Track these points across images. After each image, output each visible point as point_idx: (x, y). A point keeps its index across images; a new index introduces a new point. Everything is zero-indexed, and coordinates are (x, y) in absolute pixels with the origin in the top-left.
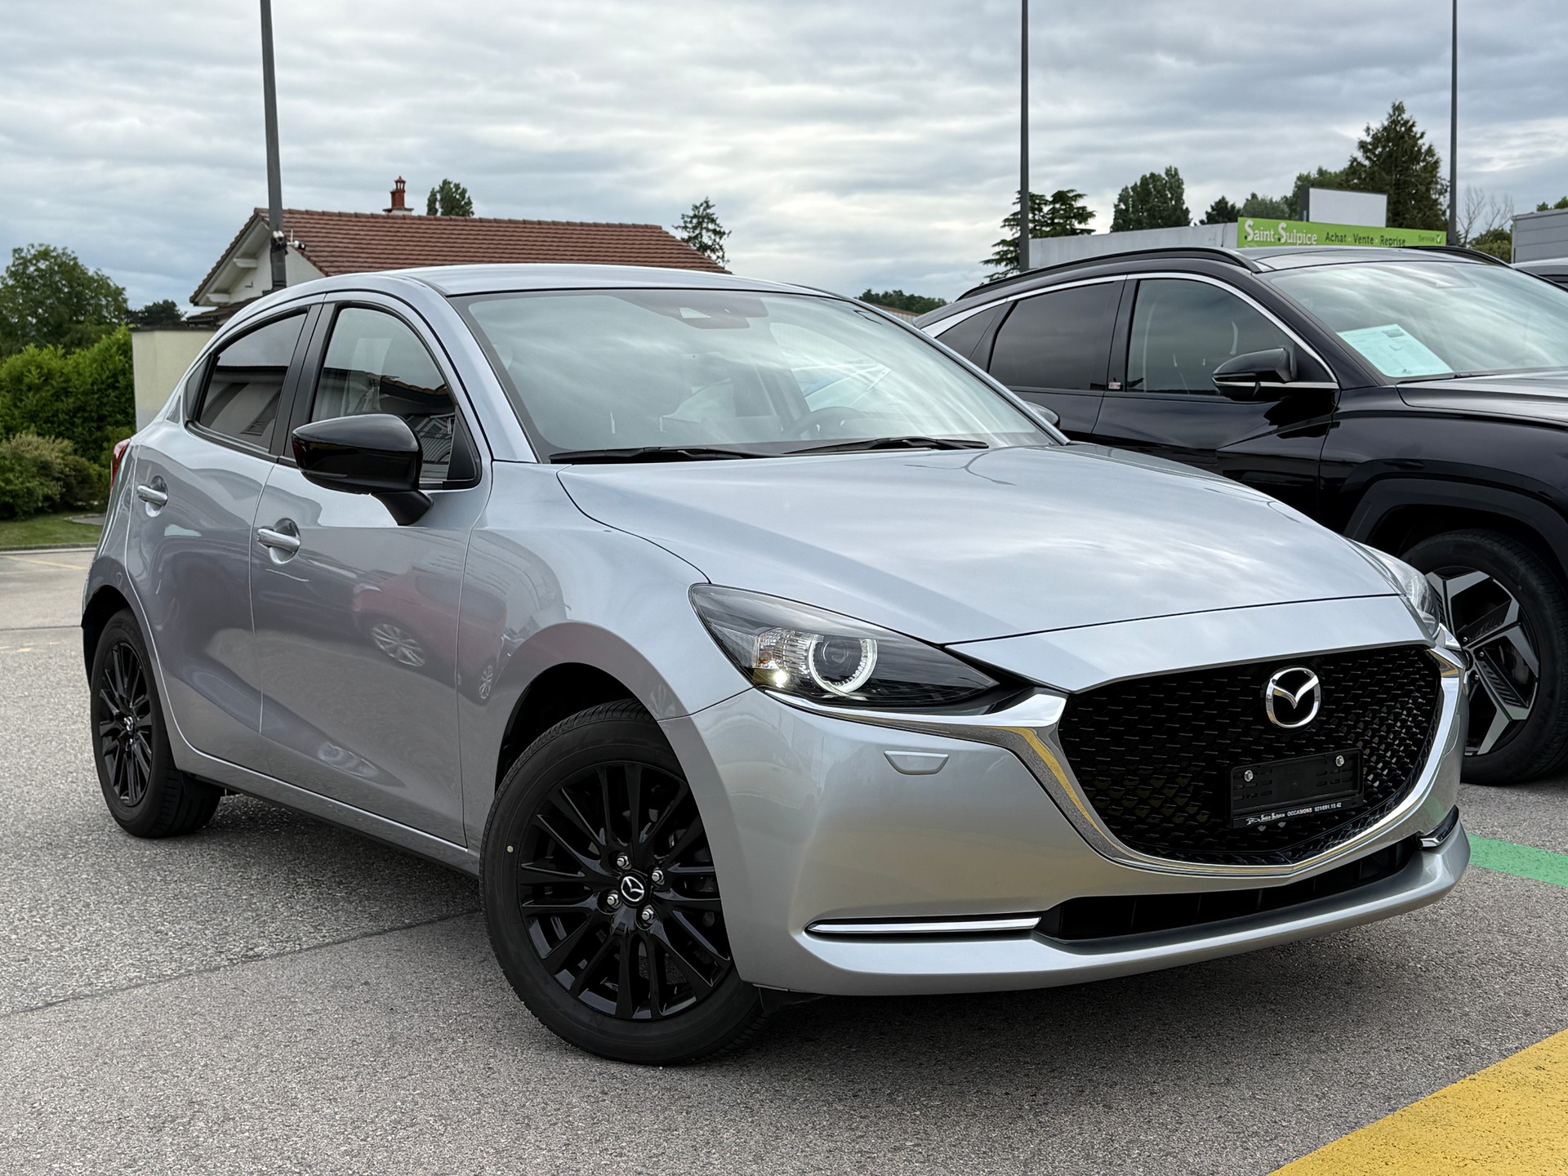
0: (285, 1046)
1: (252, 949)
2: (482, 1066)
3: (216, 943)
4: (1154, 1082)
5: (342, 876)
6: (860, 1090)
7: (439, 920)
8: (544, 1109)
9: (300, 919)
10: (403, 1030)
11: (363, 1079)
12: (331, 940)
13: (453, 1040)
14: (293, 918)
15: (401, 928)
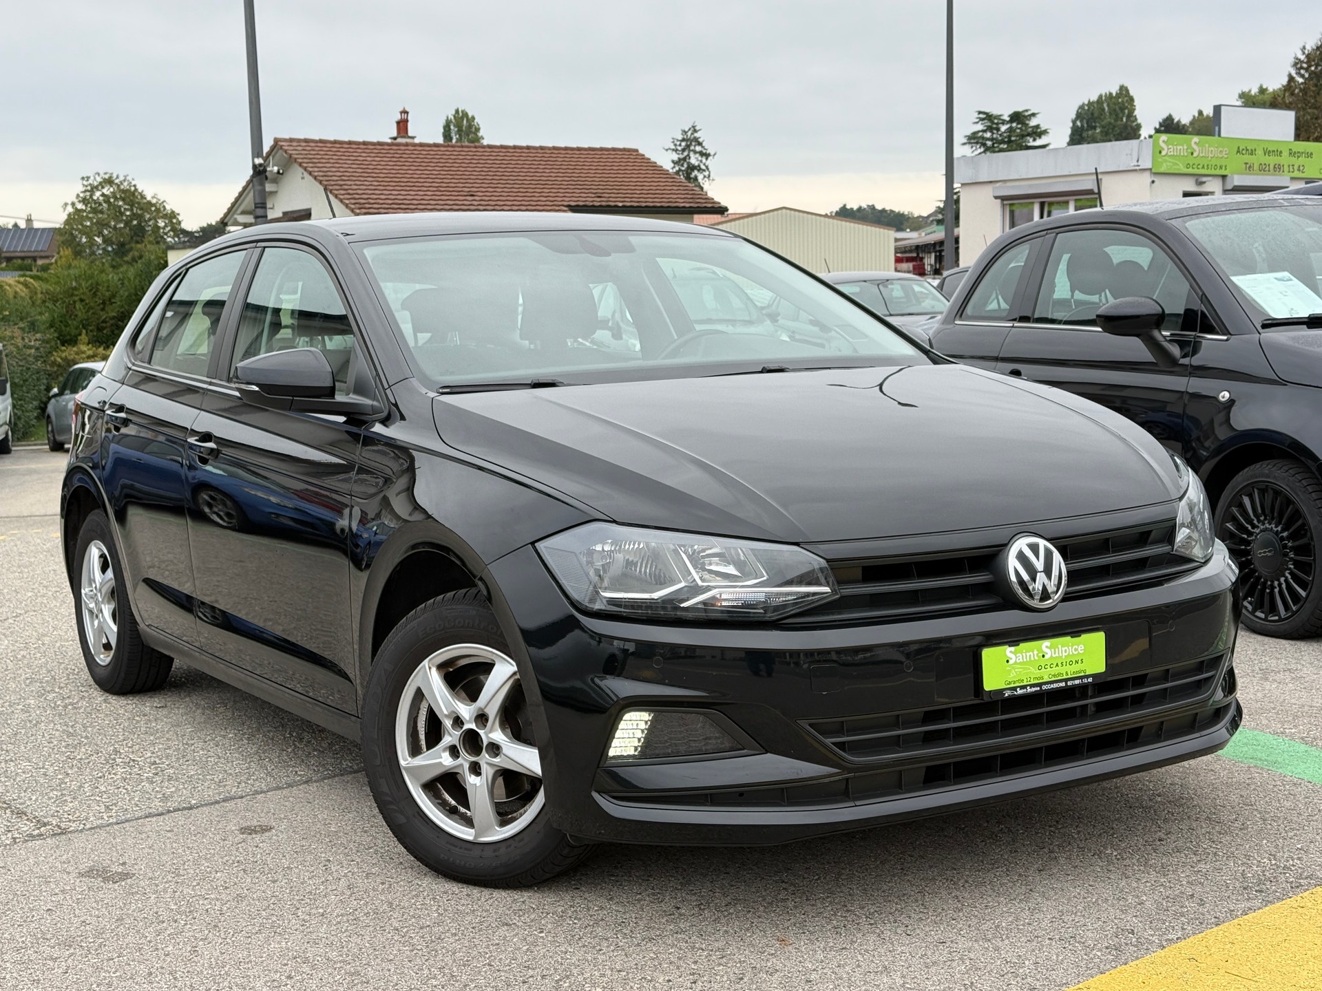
0: (19, 926)
1: (39, 828)
2: (189, 949)
3: (10, 822)
4: (814, 970)
5: (158, 757)
6: (532, 976)
7: (223, 801)
9: (98, 798)
10: (134, 911)
11: (74, 960)
12: (115, 820)
13: (176, 921)
14: (92, 798)
15: (184, 809)
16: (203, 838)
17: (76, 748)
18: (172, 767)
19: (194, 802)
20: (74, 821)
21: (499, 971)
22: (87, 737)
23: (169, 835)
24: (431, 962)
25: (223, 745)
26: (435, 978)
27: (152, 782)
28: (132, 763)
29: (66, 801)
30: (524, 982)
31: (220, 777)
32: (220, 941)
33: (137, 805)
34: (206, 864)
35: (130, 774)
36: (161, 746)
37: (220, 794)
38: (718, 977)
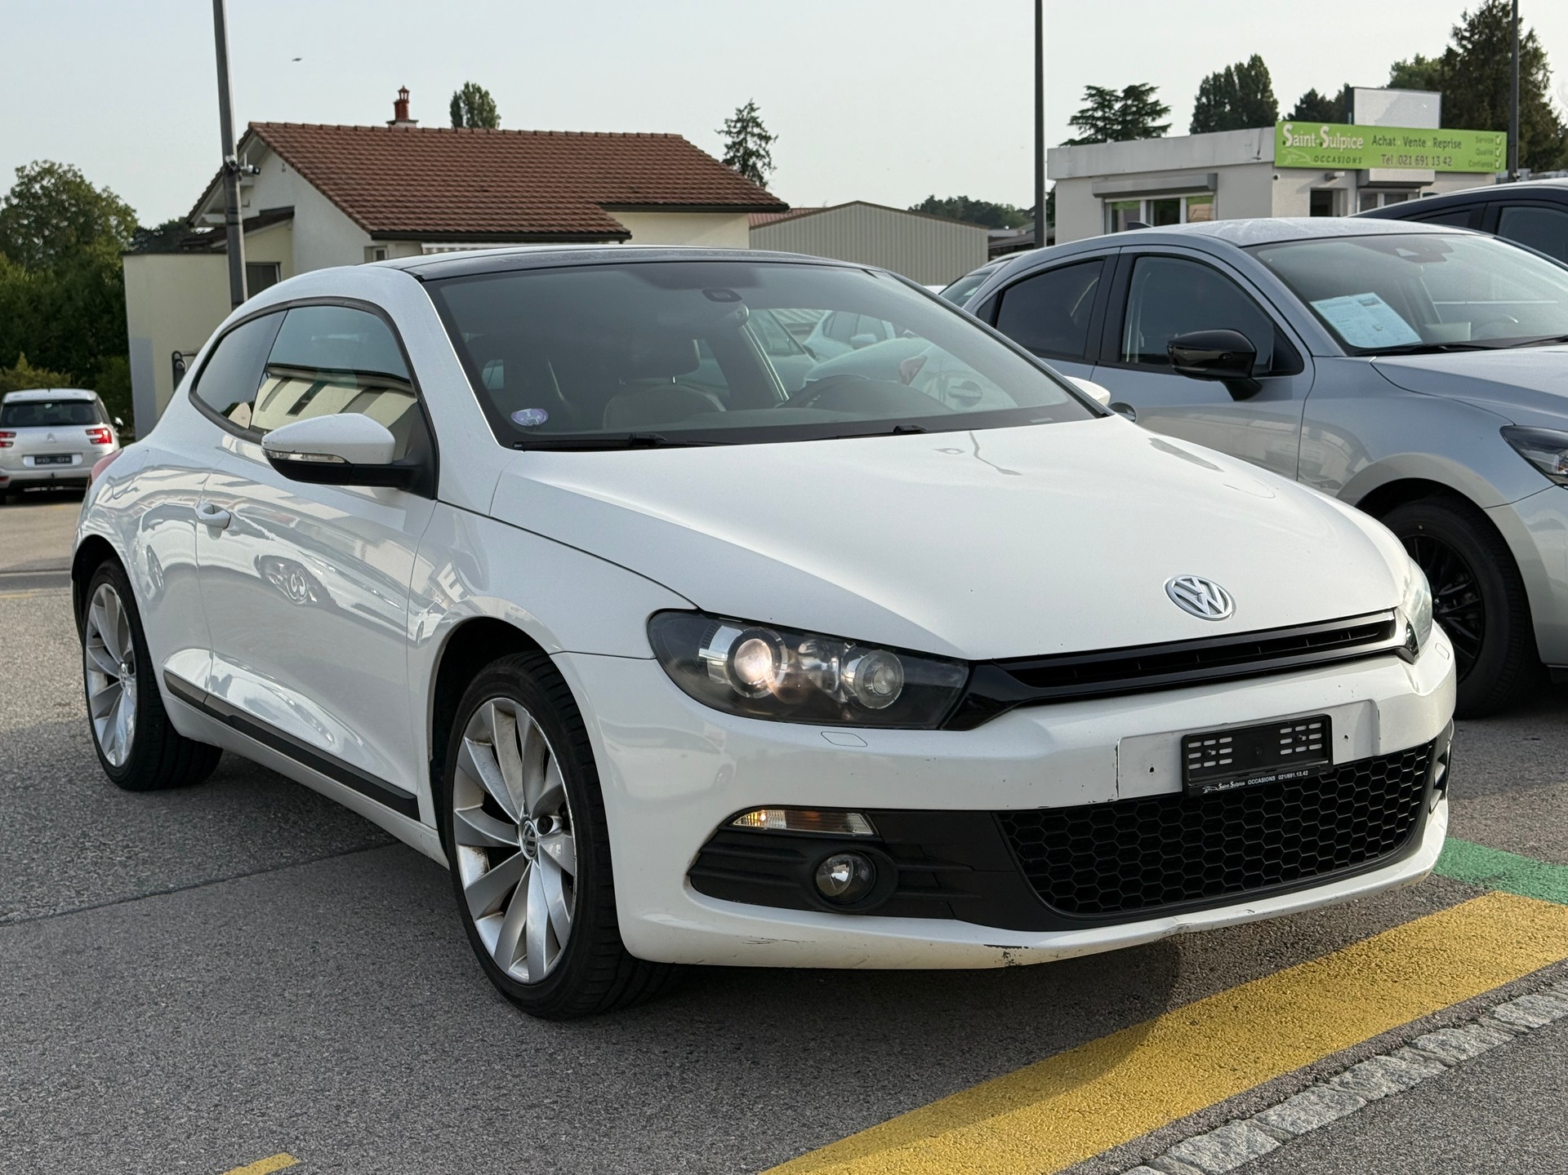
1: (5, 915)
2: (171, 1030)
4: (813, 1039)
5: (131, 840)
6: (526, 1050)
7: (203, 884)
8: (210, 1071)
9: (68, 883)
10: (112, 994)
11: (51, 1043)
12: (87, 905)
13: (156, 1004)
14: (62, 883)
15: (161, 893)
16: (182, 922)
17: (41, 832)
18: (147, 850)
19: (172, 886)
20: (43, 907)
21: (492, 1045)
22: (51, 820)
23: (146, 919)
24: (423, 1038)
25: (202, 827)
26: (426, 1053)
27: (125, 867)
28: (102, 847)
29: (33, 886)
30: (517, 1056)
31: (199, 860)
32: (203, 1022)
33: (110, 890)
34: (187, 948)
35: (101, 858)
36: (133, 829)
37: (199, 877)
38: (715, 1048)
